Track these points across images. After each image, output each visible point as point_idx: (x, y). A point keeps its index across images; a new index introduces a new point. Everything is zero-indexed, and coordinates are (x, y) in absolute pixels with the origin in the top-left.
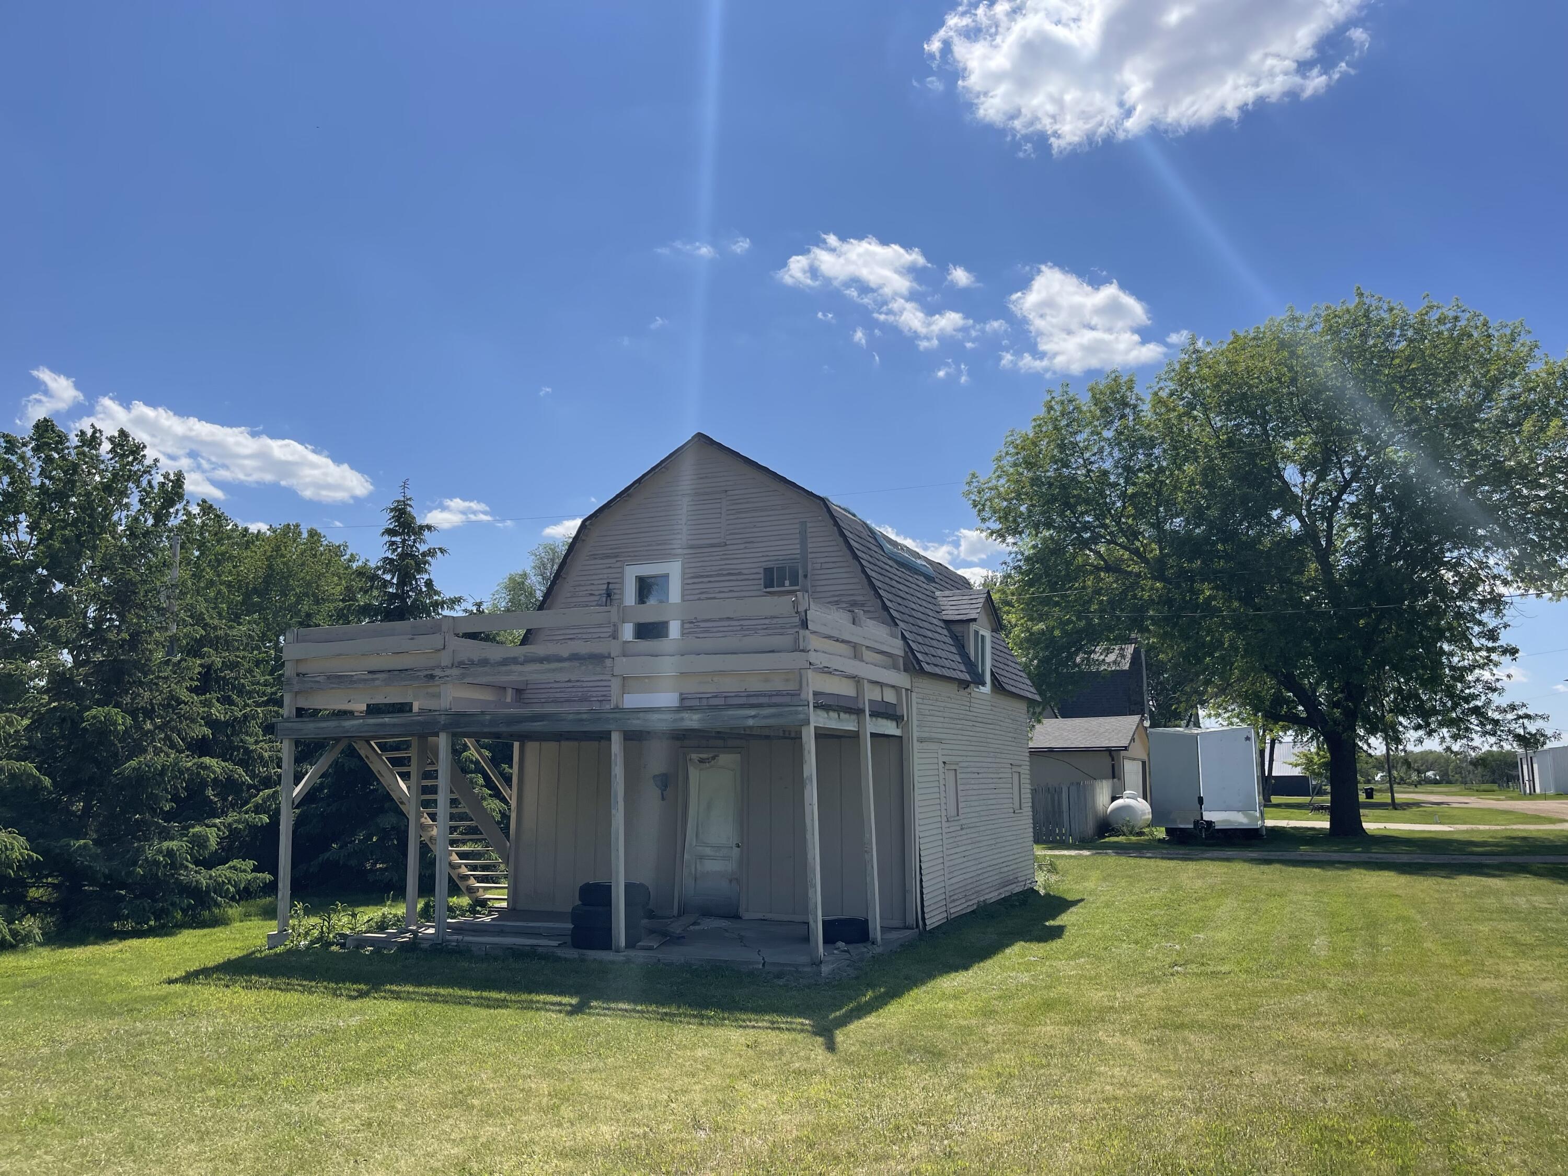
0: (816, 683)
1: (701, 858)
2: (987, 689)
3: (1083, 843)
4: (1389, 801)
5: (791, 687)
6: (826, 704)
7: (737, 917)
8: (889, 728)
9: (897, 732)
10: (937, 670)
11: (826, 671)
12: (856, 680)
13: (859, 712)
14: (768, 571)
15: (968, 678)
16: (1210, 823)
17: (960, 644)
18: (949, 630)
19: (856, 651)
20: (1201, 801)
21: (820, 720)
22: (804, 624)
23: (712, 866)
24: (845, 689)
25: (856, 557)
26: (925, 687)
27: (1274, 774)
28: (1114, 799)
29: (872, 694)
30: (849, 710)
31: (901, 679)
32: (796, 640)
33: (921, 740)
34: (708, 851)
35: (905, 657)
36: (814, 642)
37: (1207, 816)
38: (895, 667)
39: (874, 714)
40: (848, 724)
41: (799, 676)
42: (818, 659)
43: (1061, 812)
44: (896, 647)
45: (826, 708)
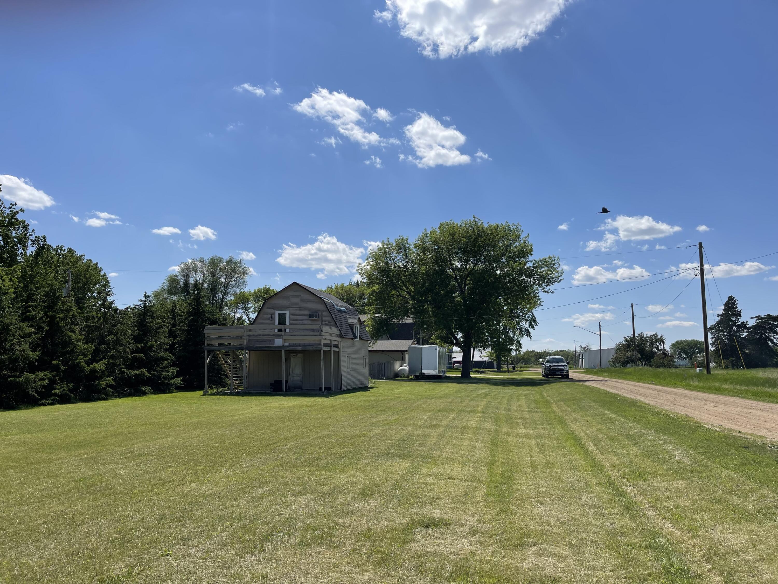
0: (324, 342)
1: (293, 377)
2: (358, 339)
3: (389, 379)
4: (507, 370)
5: (319, 342)
6: (326, 345)
7: (302, 389)
8: (336, 349)
9: (338, 350)
10: (346, 337)
11: (325, 339)
12: (331, 340)
13: (331, 346)
14: (310, 315)
15: (353, 337)
16: (424, 373)
17: (352, 329)
18: (349, 326)
19: (330, 335)
20: (422, 367)
21: (324, 348)
22: (322, 331)
23: (296, 378)
24: (329, 342)
25: (330, 312)
26: (344, 340)
27: (474, 360)
28: (401, 366)
29: (333, 343)
30: (329, 346)
31: (339, 339)
32: (320, 334)
33: (343, 352)
34: (295, 375)
35: (340, 335)
36: (323, 334)
37: (423, 371)
38: (338, 337)
39: (334, 347)
40: (328, 349)
41: (321, 341)
42: (324, 337)
43: (382, 370)
44: (338, 332)
45: (325, 346)
